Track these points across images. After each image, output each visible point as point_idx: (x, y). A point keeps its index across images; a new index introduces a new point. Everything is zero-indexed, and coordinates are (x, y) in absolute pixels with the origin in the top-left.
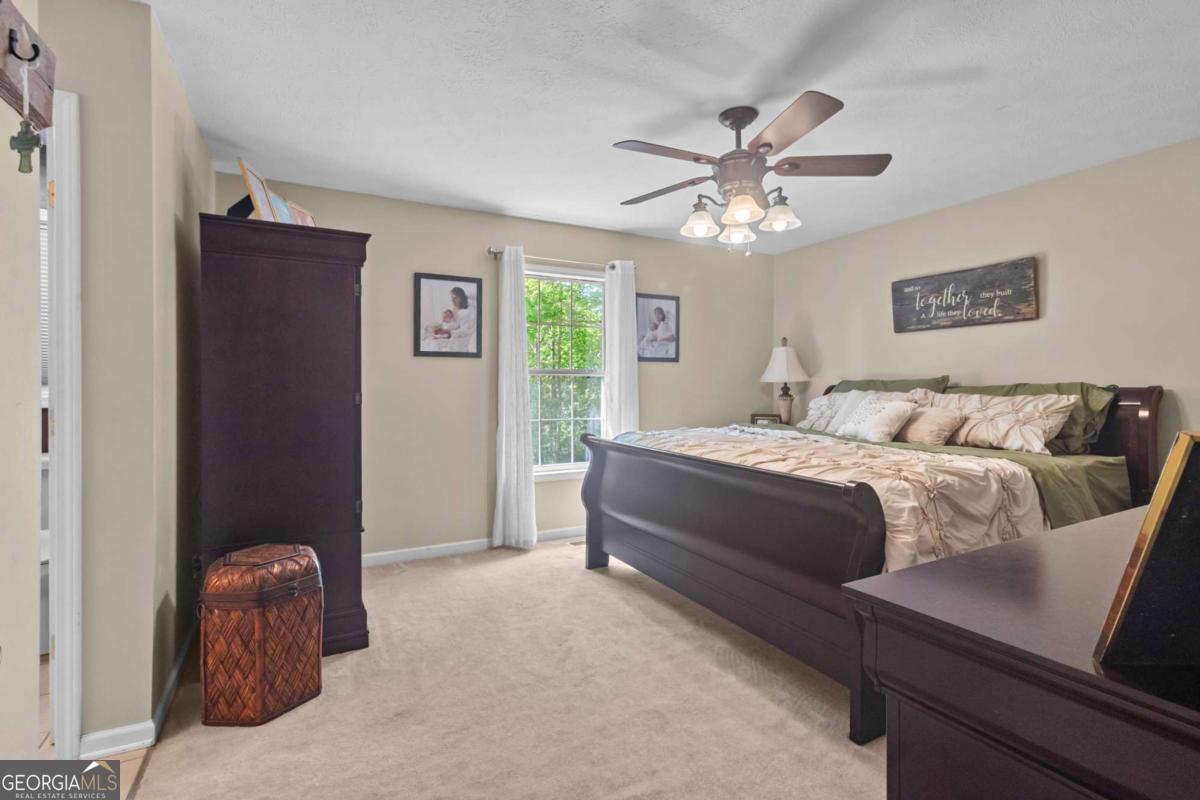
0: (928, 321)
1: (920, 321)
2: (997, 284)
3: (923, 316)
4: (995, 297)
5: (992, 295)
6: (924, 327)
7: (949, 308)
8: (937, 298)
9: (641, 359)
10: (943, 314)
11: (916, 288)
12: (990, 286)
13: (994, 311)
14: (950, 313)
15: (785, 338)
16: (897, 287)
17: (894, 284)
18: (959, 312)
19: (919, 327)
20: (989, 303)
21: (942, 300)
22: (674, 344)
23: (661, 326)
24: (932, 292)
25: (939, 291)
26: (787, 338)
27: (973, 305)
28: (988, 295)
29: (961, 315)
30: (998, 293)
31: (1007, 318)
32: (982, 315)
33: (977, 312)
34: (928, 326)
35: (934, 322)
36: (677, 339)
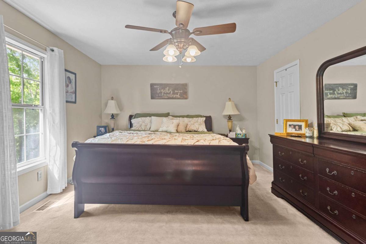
0: (161, 97)
1: (159, 96)
2: (179, 89)
3: (160, 95)
4: (179, 92)
5: (178, 92)
6: (160, 98)
7: (167, 94)
8: (164, 90)
9: (67, 102)
10: (165, 95)
11: (158, 87)
12: (177, 89)
13: (178, 96)
14: (168, 95)
15: (112, 97)
16: (152, 85)
17: (151, 84)
18: (170, 95)
19: (159, 98)
20: (177, 94)
21: (165, 91)
22: (74, 95)
23: (70, 85)
24: (162, 88)
25: (164, 88)
26: (113, 97)
27: (174, 93)
28: (177, 91)
29: (170, 96)
30: (179, 91)
31: (181, 98)
32: (175, 96)
33: (174, 96)
34: (161, 98)
35: (163, 97)
36: (75, 92)
